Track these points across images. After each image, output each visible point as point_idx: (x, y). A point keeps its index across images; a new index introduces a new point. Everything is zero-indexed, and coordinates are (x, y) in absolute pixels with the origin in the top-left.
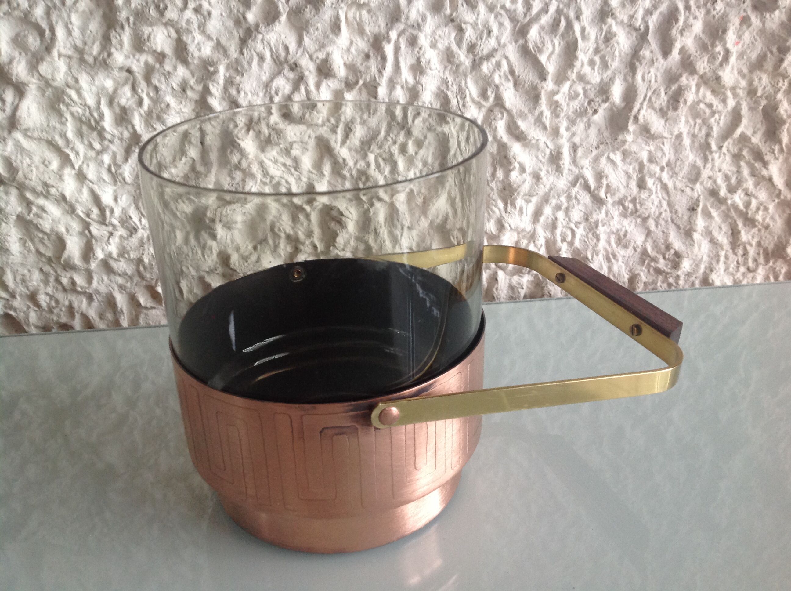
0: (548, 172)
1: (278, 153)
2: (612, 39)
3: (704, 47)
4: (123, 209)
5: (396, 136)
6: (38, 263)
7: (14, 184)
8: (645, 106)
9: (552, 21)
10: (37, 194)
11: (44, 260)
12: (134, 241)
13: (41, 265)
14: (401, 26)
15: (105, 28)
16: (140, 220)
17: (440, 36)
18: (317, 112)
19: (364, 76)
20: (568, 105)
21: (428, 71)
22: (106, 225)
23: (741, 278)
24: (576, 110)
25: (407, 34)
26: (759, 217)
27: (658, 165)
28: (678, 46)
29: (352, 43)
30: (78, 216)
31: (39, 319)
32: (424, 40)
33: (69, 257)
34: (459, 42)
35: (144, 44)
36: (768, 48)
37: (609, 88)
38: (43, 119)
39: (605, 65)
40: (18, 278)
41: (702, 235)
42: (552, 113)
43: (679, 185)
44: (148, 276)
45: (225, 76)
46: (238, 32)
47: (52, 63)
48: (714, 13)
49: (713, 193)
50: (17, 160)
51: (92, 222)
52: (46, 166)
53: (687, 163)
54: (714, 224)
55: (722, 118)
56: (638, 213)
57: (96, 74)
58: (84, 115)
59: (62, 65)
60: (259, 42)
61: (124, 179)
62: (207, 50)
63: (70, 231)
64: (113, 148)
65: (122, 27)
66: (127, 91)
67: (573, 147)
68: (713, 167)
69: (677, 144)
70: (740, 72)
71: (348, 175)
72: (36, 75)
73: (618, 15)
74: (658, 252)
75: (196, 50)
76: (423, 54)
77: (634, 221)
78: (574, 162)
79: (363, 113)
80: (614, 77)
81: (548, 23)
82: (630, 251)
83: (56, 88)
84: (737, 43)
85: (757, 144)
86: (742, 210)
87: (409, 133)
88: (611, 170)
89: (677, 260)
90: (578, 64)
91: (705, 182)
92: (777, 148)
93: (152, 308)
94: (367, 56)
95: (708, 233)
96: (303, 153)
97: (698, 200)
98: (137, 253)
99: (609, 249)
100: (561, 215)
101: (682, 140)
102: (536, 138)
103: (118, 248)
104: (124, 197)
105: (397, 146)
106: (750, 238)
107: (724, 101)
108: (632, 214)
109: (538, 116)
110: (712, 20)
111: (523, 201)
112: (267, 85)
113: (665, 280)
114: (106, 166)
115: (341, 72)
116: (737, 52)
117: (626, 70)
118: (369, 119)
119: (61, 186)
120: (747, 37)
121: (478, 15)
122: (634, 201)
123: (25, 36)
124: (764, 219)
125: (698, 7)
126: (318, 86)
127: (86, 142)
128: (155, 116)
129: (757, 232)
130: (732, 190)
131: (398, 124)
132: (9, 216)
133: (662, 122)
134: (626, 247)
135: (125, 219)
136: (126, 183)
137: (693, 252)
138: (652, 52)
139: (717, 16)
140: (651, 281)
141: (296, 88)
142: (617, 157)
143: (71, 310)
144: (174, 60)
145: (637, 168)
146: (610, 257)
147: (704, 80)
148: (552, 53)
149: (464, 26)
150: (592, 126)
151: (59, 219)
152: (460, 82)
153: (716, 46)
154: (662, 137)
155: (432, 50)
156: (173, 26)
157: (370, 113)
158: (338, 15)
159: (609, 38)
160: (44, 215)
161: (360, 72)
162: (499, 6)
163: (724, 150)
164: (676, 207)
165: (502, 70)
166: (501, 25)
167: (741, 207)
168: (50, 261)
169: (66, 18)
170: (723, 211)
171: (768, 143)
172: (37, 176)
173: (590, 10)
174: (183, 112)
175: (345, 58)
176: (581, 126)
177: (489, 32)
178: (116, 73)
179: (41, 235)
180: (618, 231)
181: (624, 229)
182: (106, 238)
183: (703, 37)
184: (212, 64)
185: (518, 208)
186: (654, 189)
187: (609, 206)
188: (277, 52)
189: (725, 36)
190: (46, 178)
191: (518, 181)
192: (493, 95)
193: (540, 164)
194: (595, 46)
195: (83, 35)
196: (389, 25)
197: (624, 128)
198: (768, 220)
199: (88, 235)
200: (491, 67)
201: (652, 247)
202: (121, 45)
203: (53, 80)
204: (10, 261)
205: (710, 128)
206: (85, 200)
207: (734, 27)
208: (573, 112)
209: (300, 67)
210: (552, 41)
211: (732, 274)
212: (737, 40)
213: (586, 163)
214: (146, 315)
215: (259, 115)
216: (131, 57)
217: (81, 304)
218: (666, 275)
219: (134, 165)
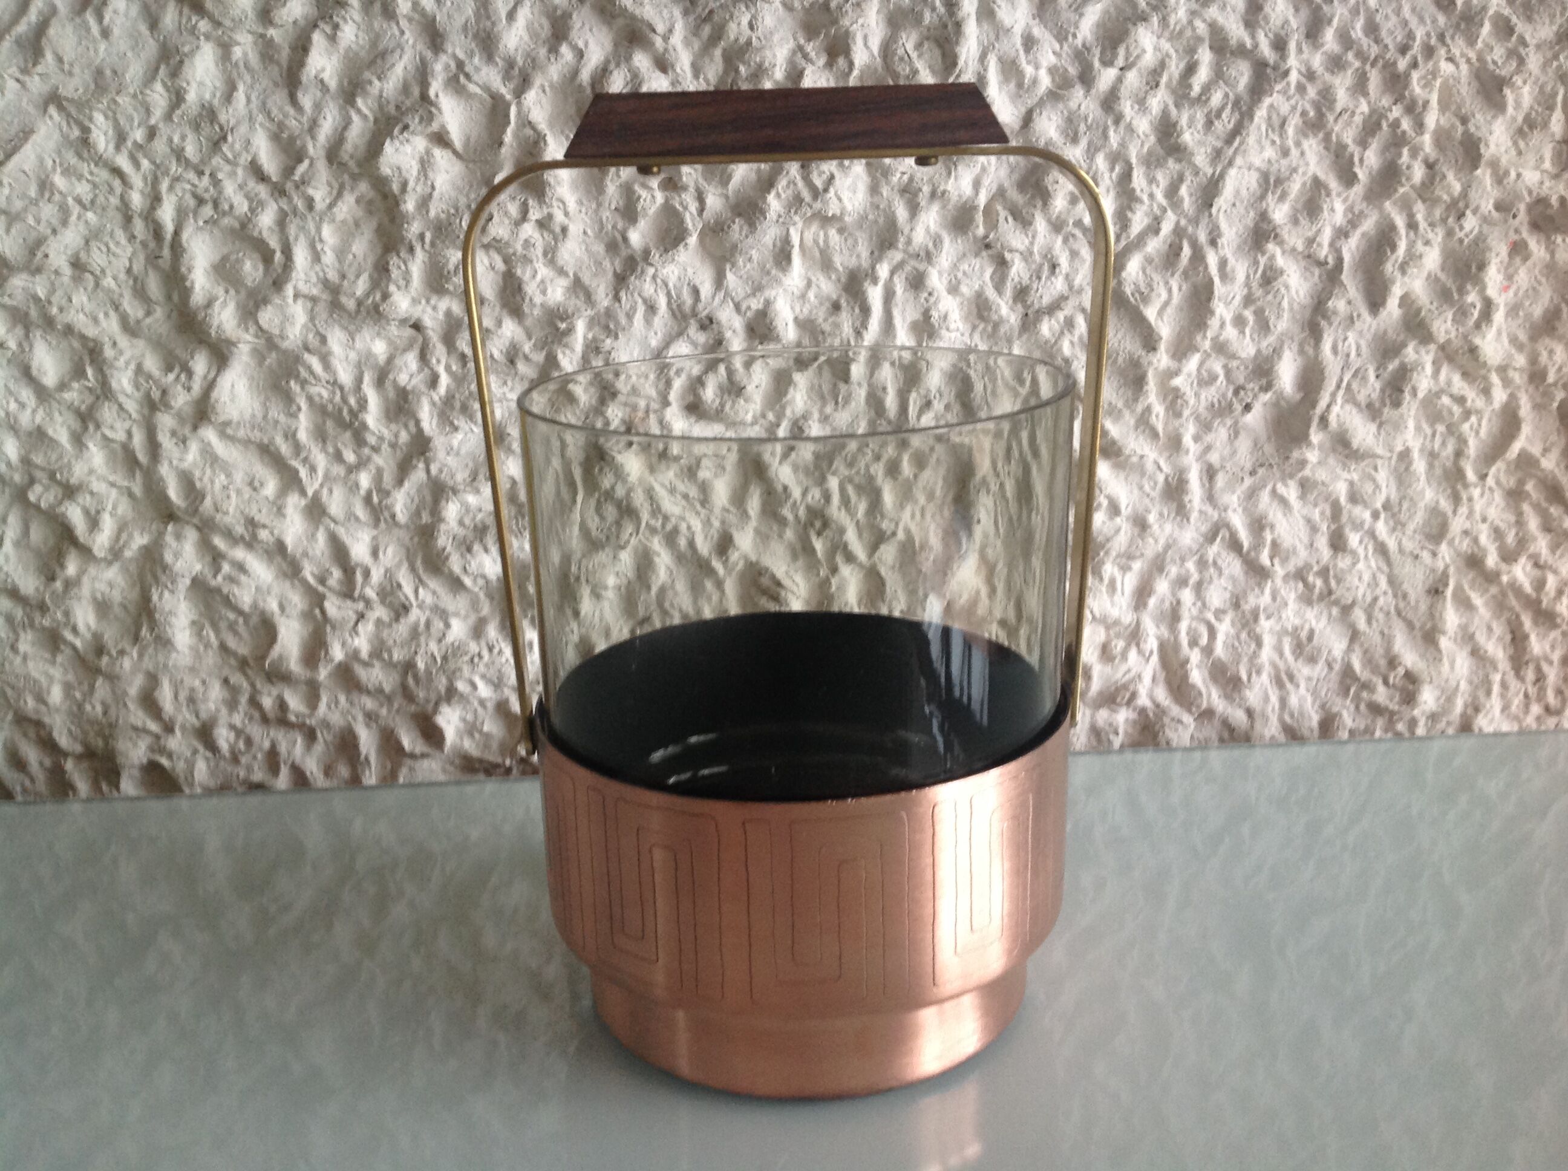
0: (1161, 515)
1: (675, 474)
2: (1275, 279)
3: (1444, 296)
4: (387, 571)
5: (880, 447)
6: (220, 668)
7: (196, 521)
8: (1339, 400)
9: (1167, 247)
10: (234, 540)
11: (233, 662)
12: (402, 629)
13: (226, 672)
14: (897, 256)
15: (379, 251)
16: (416, 592)
17: (965, 273)
18: (746, 401)
19: (828, 342)
20: (1197, 395)
21: (944, 332)
22: (354, 600)
23: (1534, 726)
24: (1213, 405)
25: (908, 268)
26: (1562, 608)
27: (1366, 507)
28: (1397, 292)
29: (809, 284)
30: (304, 582)
31: (212, 772)
32: (936, 280)
33: (281, 657)
34: (999, 285)
36: (1563, 297)
37: (1272, 367)
38: (257, 406)
39: (1264, 326)
40: (182, 696)
41: (1455, 641)
42: (1167, 410)
43: (1409, 545)
44: (421, 694)
45: (585, 337)
46: (613, 264)
47: (282, 308)
48: (1461, 235)
49: (1474, 562)
50: (204, 478)
51: (328, 594)
52: (255, 489)
53: (1422, 505)
54: (1476, 621)
55: (1484, 423)
56: (1333, 597)
57: (359, 330)
58: (331, 402)
59: (299, 313)
60: (648, 279)
61: (393, 516)
62: (557, 293)
63: (288, 610)
64: (378, 460)
65: (411, 250)
66: (411, 360)
67: (1208, 471)
68: (1470, 514)
69: (1402, 469)
70: (1514, 340)
71: (790, 517)
72: (252, 329)
73: (1286, 237)
74: (1373, 672)
75: (538, 293)
76: (935, 304)
77: (1325, 611)
78: (1210, 498)
79: (824, 404)
80: (1281, 347)
81: (1158, 251)
82: (1320, 669)
83: (285, 352)
84: (1506, 289)
85: (1553, 472)
86: (1529, 596)
87: (904, 443)
88: (1280, 515)
89: (1411, 687)
90: (1214, 323)
91: (1457, 541)
93: (424, 756)
94: (836, 307)
95: (1467, 637)
96: (716, 476)
97: (1445, 575)
98: (405, 651)
99: (1281, 665)
100: (1187, 596)
101: (1411, 463)
102: (1139, 452)
103: (370, 641)
104: (390, 551)
105: (881, 464)
106: (1547, 648)
107: (1486, 392)
108: (1321, 598)
109: (1143, 414)
110: (1457, 245)
111: (1116, 568)
112: (659, 354)
113: (1390, 726)
114: (363, 492)
115: (789, 333)
116: (1506, 305)
117: (1303, 335)
118: (836, 414)
119: (278, 526)
120: (1523, 277)
121: (1034, 237)
122: (1324, 573)
123: (237, 261)
125: (1432, 225)
126: (748, 359)
127: (331, 450)
128: (458, 405)
129: (1560, 638)
130: (1508, 557)
131: (888, 423)
132: (179, 579)
133: (1373, 428)
134: (1312, 660)
135: (389, 588)
136: (396, 524)
137: (1440, 673)
138: (1349, 302)
139: (1466, 241)
140: (1362, 727)
142: (1291, 492)
143: (273, 759)
144: (498, 309)
145: (1328, 512)
146: (1282, 680)
147: (1447, 354)
148: (1166, 304)
149: (1008, 256)
150: (1243, 433)
151: (270, 587)
153: (1468, 293)
154: (1375, 456)
155: (950, 297)
156: (499, 251)
157: (837, 403)
158: (788, 235)
159: (1270, 277)
160: (243, 578)
161: (823, 333)
162: (1071, 222)
163: (1490, 481)
164: (1405, 587)
165: (1077, 333)
166: (1074, 254)
167: (1528, 588)
168: (243, 664)
169: (313, 231)
170: (1494, 597)
172: (238, 506)
173: (1234, 229)
174: (507, 400)
175: (798, 310)
176: (1220, 434)
177: (1054, 267)
178: (393, 330)
179: (232, 616)
180: (1296, 629)
181: (1307, 627)
182: (352, 623)
183: (1443, 276)
184: (565, 317)
185: (1106, 581)
186: (1361, 551)
187: (1279, 582)
188: (678, 297)
189: (1482, 274)
190: (253, 512)
191: (1105, 530)
193: (1147, 501)
194: (1246, 291)
195: (340, 262)
196: (876, 253)
197: (1301, 438)
199: (319, 616)
200: (1057, 327)
201: (1362, 661)
202: (407, 277)
203: (282, 337)
204: (171, 664)
205: (1462, 441)
206: (318, 553)
207: (1498, 260)
208: (1207, 409)
209: (719, 324)
210: (1167, 283)
211: (1516, 718)
212: (1505, 283)
213: (1233, 500)
214: (411, 769)
215: (648, 405)
216: (423, 302)
217: (292, 746)
218: (1391, 717)
219: (413, 492)
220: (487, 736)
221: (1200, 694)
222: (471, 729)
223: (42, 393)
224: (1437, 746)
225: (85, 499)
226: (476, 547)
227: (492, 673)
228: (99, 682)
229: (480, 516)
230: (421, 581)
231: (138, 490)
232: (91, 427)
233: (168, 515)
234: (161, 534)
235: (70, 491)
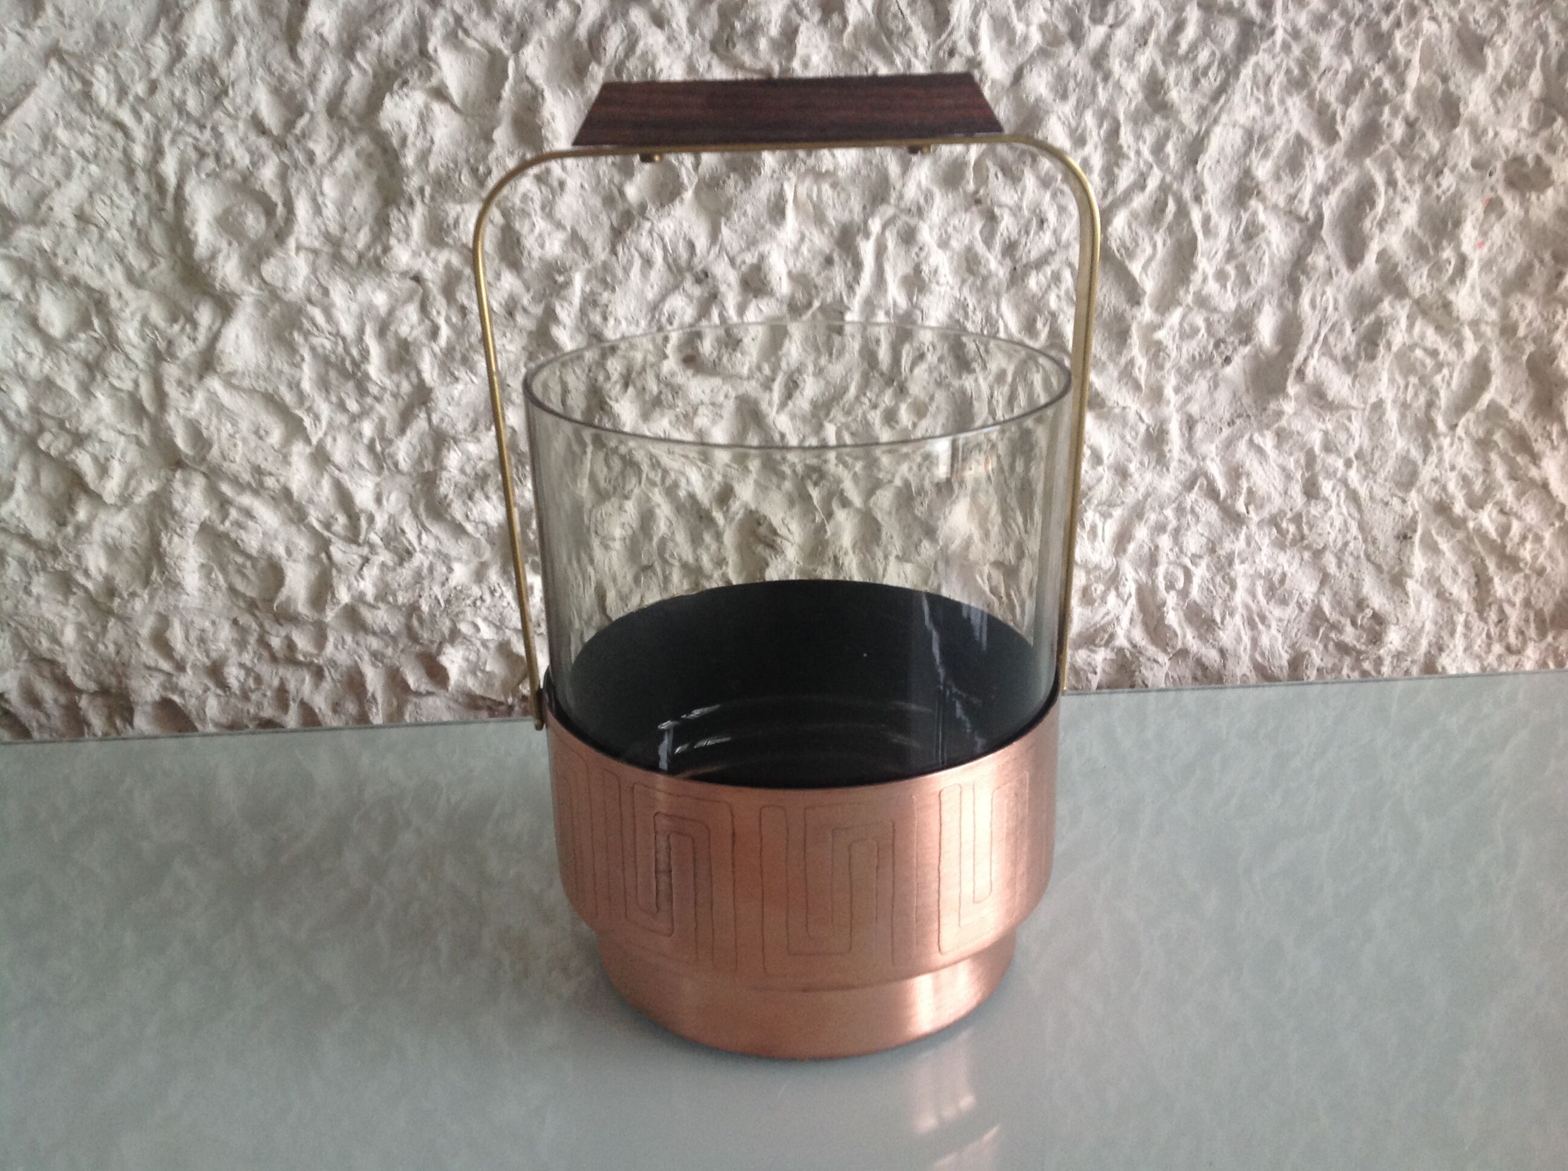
0: (1142, 463)
1: (670, 423)
2: (1257, 235)
3: (1420, 251)
4: (391, 517)
5: (878, 396)
6: (230, 609)
7: (203, 468)
8: (1316, 353)
9: (1152, 202)
10: (241, 486)
11: (242, 604)
12: (406, 573)
13: (236, 613)
14: (888, 211)
15: (379, 204)
16: (419, 537)
17: (955, 228)
18: (742, 353)
19: (822, 294)
20: (1179, 348)
21: (934, 286)
22: (359, 545)
23: (1495, 664)
24: (1194, 358)
25: (899, 223)
26: (1526, 553)
27: (1339, 455)
28: (1374, 247)
29: (802, 238)
30: (310, 528)
31: (223, 710)
32: (927, 235)
33: (289, 599)
34: (988, 238)
35: (447, 232)
36: (1535, 253)
37: (1252, 321)
38: (261, 358)
39: (1245, 280)
40: (194, 635)
41: (1422, 584)
42: (1149, 362)
43: (1380, 492)
44: (426, 635)
45: (583, 291)
46: (609, 218)
47: (284, 261)
48: (1437, 191)
49: (1442, 508)
50: (210, 427)
51: (334, 539)
52: (261, 438)
53: (1393, 454)
54: (1443, 565)
55: (1456, 375)
56: (1305, 542)
57: (360, 281)
58: (334, 352)
59: (301, 265)
60: (644, 234)
61: (396, 464)
62: (555, 247)
63: (295, 554)
64: (381, 409)
65: (411, 203)
66: (411, 312)
67: (1188, 422)
68: (1441, 460)
69: (1375, 420)
70: (1487, 295)
72: (256, 281)
73: (1268, 193)
74: (1341, 614)
75: (536, 247)
76: (926, 258)
77: (1298, 556)
78: (1190, 447)
79: (819, 354)
80: (1262, 300)
81: (1144, 207)
82: (1291, 611)
83: (288, 305)
84: (1481, 245)
85: (1520, 423)
86: (1494, 541)
87: (902, 391)
88: (1256, 464)
89: (1377, 628)
90: (1196, 278)
91: (1426, 489)
92: (1555, 430)
93: (429, 693)
94: (829, 261)
95: (1433, 581)
96: (714, 422)
97: (1414, 521)
98: (409, 595)
99: (1254, 607)
100: (1165, 541)
101: (1384, 413)
102: (1122, 403)
103: (375, 585)
104: (393, 497)
105: (878, 412)
106: (1510, 591)
107: (1459, 345)
108: (1294, 543)
109: (1127, 365)
110: (1434, 203)
111: (1097, 515)
112: (655, 308)
113: (1357, 665)
114: (366, 441)
115: (783, 286)
116: (1480, 260)
117: (1282, 290)
118: (830, 366)
119: (284, 474)
120: (1497, 233)
121: (1023, 193)
122: (1297, 519)
123: (241, 214)
124: (1535, 558)
125: (1410, 182)
126: (742, 309)
127: (334, 399)
128: (458, 356)
129: (1522, 581)
130: (1475, 504)
131: (882, 374)
132: (188, 525)
133: (1348, 380)
134: (1284, 602)
135: (392, 533)
136: (399, 471)
137: (1406, 615)
138: (1328, 258)
139: (1443, 199)
140: (1330, 666)
141: (704, 311)
142: (1267, 442)
143: (282, 696)
144: (497, 261)
145: (1303, 461)
146: (1255, 621)
147: (1421, 309)
148: (1151, 259)
149: (997, 211)
150: (1222, 385)
151: (276, 532)
152: (988, 307)
153: (1443, 249)
154: (1349, 407)
155: (940, 251)
157: (831, 355)
158: (782, 189)
159: (1252, 233)
160: (250, 523)
161: (816, 287)
163: (1460, 431)
164: (1375, 532)
165: (1063, 287)
166: (1062, 210)
167: (1493, 534)
168: (252, 606)
169: (314, 185)
170: (1460, 542)
171: (1539, 421)
172: (244, 454)
173: (1218, 185)
174: (507, 351)
175: (791, 263)
176: (1200, 386)
177: (1042, 222)
178: (394, 282)
179: (240, 560)
180: (1269, 572)
181: (1279, 571)
182: (357, 567)
183: (1419, 233)
184: (563, 270)
185: (1088, 528)
186: (1333, 499)
187: (1253, 528)
188: (674, 251)
189: (1458, 232)
190: (259, 460)
191: (1090, 478)
192: (1047, 330)
193: (1129, 451)
194: (1228, 246)
195: (341, 215)
196: (868, 208)
197: (1278, 389)
198: (1541, 559)
199: (325, 560)
200: (1043, 281)
201: (1331, 603)
202: (407, 230)
203: (285, 289)
204: (181, 605)
205: (1434, 392)
206: (323, 499)
207: (1474, 217)
208: (1188, 361)
209: (714, 278)
210: (1151, 238)
211: (1479, 657)
212: (1480, 240)
213: (1211, 449)
214: (417, 706)
215: (645, 359)
216: (423, 254)
217: (301, 684)
218: (1358, 656)
219: (415, 441)
220: (490, 675)
221: (1176, 635)
222: (474, 668)
223: (49, 343)
224: (1401, 685)
225: (95, 448)
226: (478, 495)
227: (494, 616)
228: (112, 622)
229: (481, 464)
230: (424, 527)
231: (145, 438)
232: (99, 377)
233: (176, 462)
234: (169, 481)
235: (79, 440)
